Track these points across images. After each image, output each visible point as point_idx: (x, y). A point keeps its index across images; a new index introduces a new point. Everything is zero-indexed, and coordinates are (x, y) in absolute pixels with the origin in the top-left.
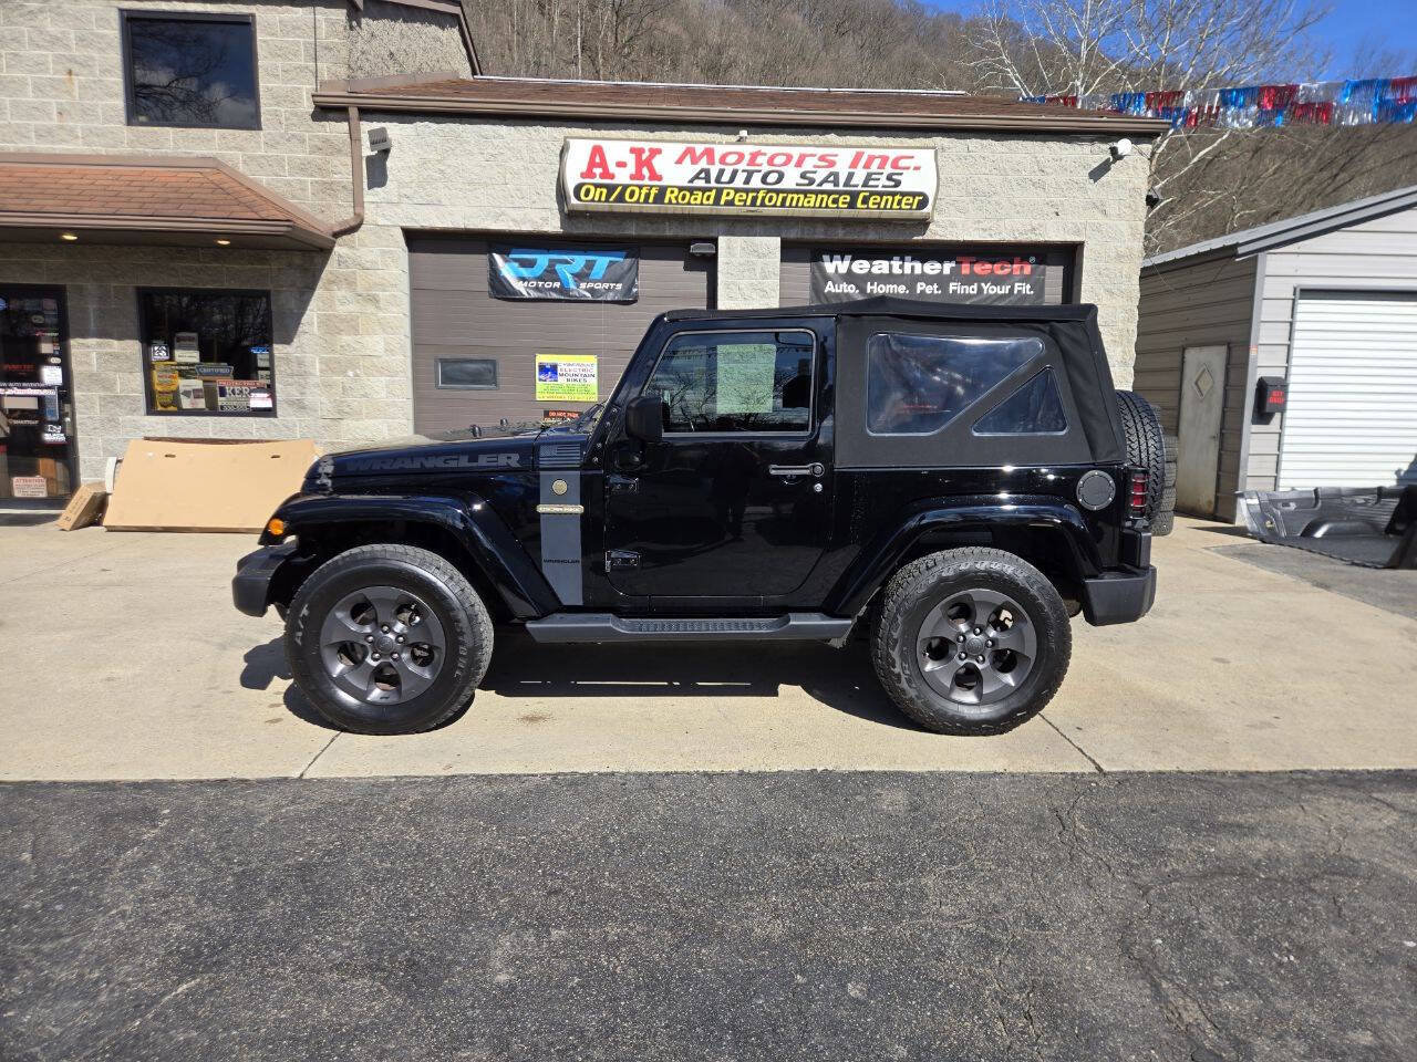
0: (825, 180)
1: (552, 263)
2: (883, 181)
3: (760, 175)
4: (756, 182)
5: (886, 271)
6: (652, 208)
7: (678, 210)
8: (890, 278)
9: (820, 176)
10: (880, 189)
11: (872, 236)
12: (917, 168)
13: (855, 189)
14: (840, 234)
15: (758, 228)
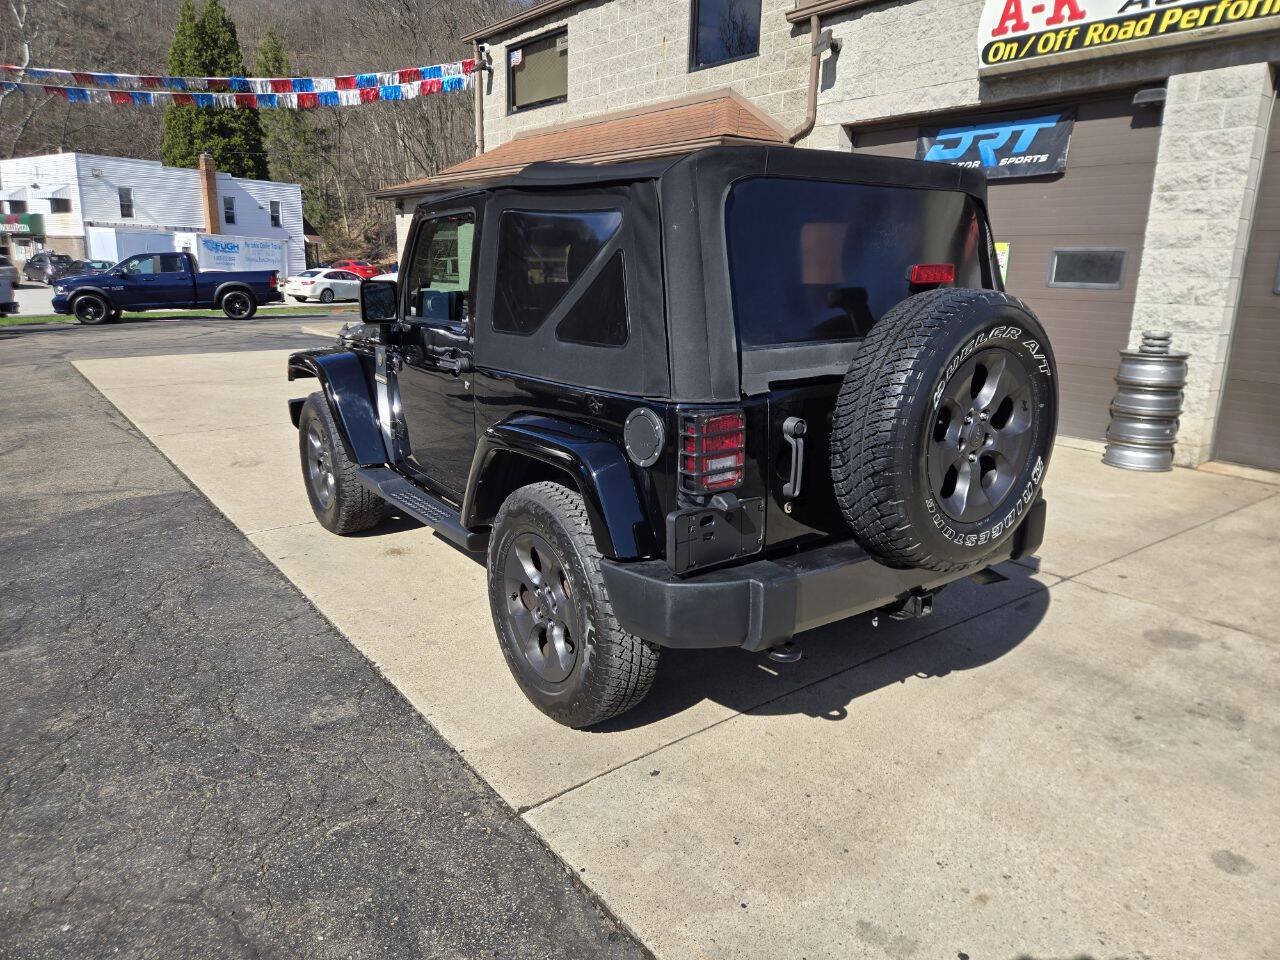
1: (977, 139)
6: (1071, 55)
7: (1106, 50)
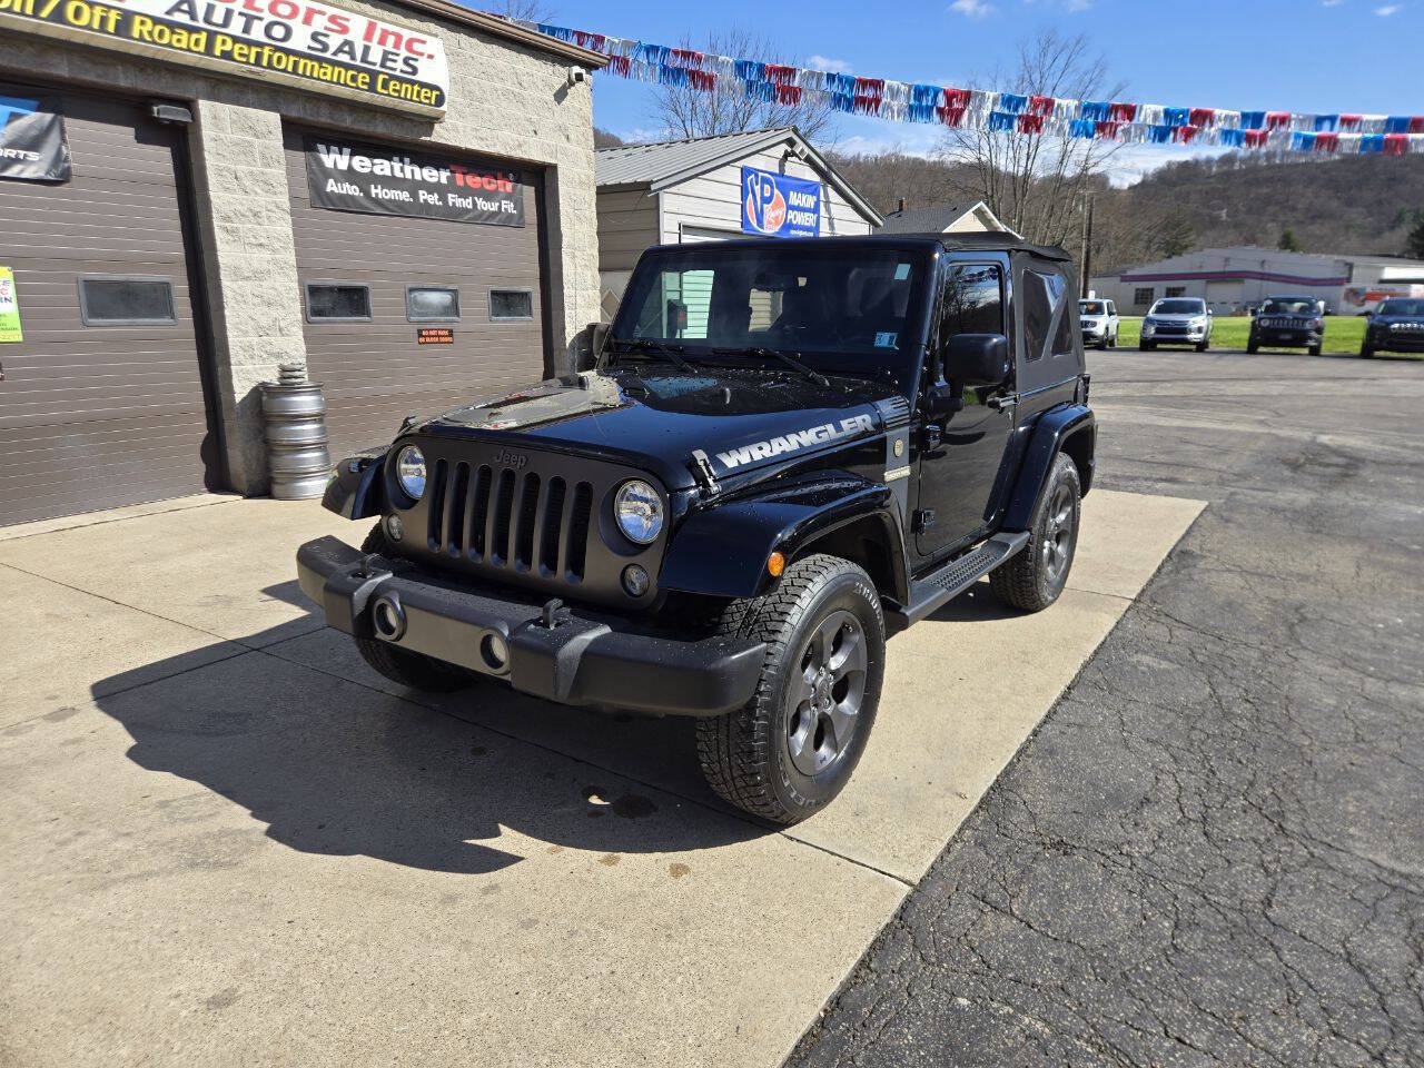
0: (339, 50)
2: (400, 65)
3: (262, 25)
4: (257, 33)
5: (388, 173)
8: (390, 182)
9: (334, 41)
10: (398, 73)
11: (381, 128)
12: (431, 57)
13: (373, 68)
14: (347, 121)
15: (251, 96)
